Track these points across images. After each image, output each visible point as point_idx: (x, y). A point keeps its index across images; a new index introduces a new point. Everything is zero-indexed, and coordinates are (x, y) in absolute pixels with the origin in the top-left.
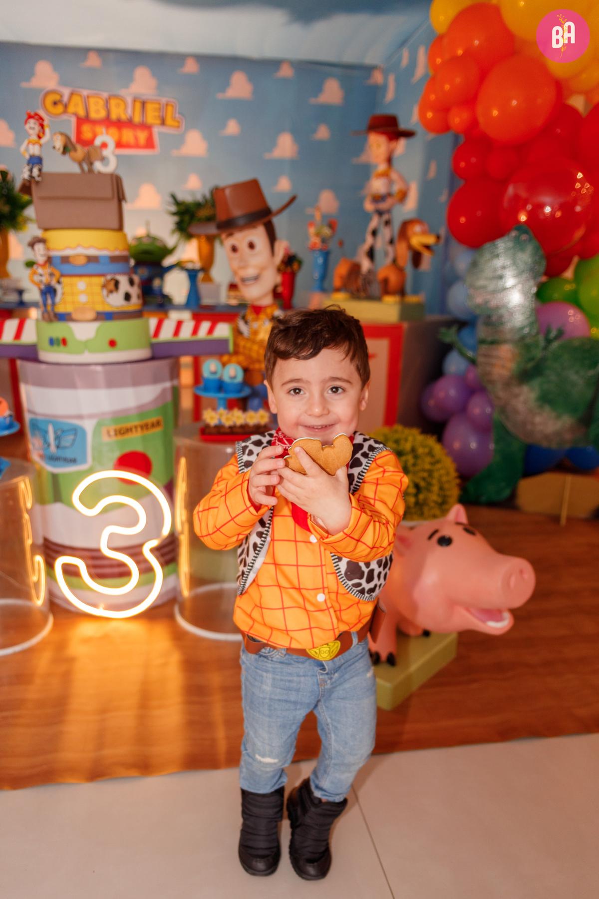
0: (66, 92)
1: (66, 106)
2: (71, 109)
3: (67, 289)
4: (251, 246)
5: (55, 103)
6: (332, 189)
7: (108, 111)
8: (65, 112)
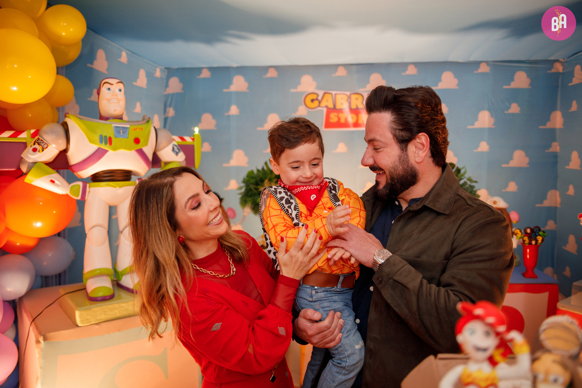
0: (321, 93)
1: (320, 102)
2: (323, 104)
5: (312, 101)
6: (523, 148)
7: (350, 103)
8: (319, 106)
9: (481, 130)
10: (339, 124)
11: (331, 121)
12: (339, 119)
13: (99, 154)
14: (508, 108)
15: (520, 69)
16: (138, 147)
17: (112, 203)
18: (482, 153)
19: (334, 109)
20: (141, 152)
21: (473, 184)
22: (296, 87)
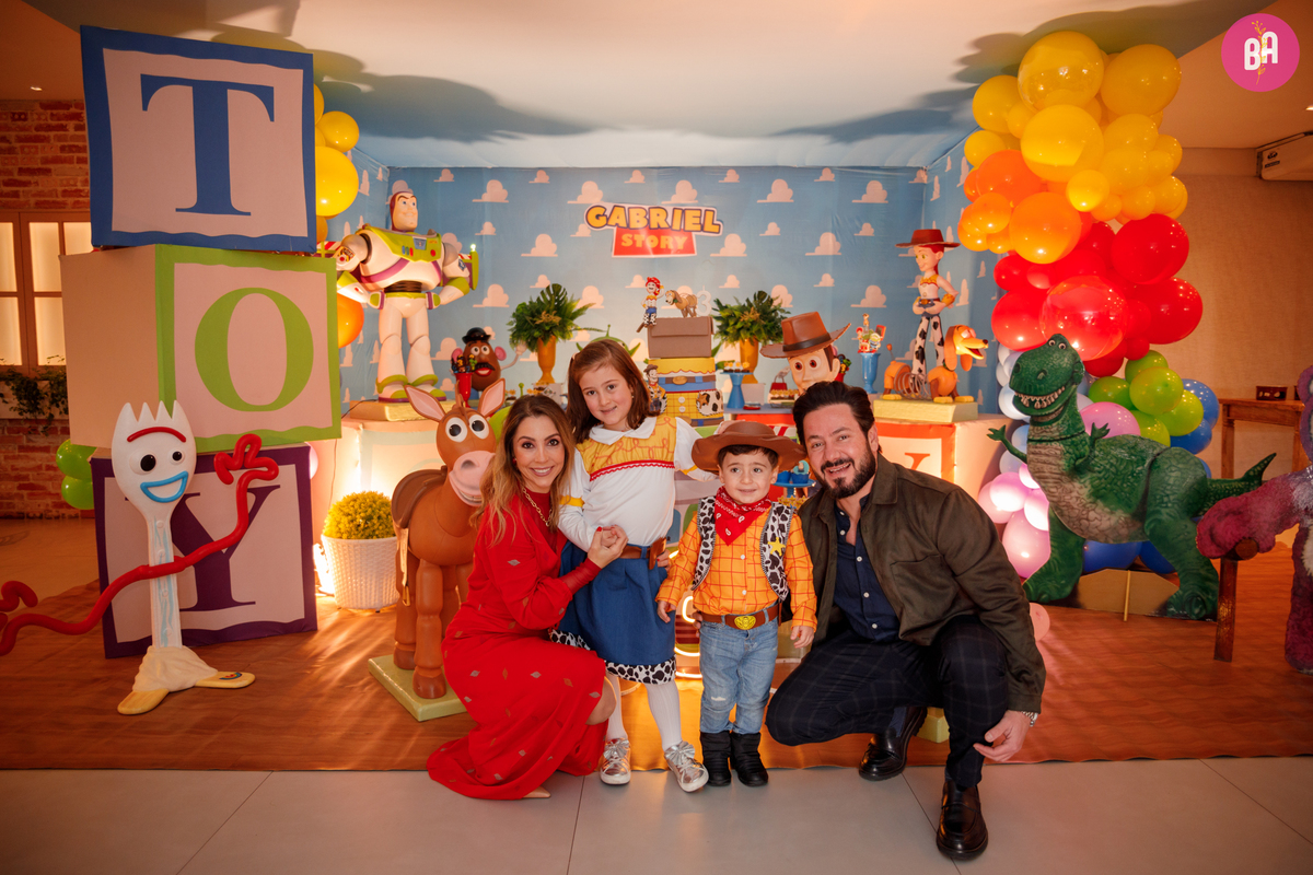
1: (608, 219)
2: (612, 222)
3: (670, 403)
4: (813, 364)
5: (598, 217)
6: (877, 283)
7: (649, 221)
8: (607, 224)
9: (824, 258)
10: (633, 250)
11: (623, 244)
12: (634, 242)
13: (401, 263)
14: (859, 229)
15: (874, 177)
16: (434, 259)
17: (405, 315)
18: (825, 288)
19: (628, 229)
20: (435, 263)
21: (784, 315)
22: (575, 199)
